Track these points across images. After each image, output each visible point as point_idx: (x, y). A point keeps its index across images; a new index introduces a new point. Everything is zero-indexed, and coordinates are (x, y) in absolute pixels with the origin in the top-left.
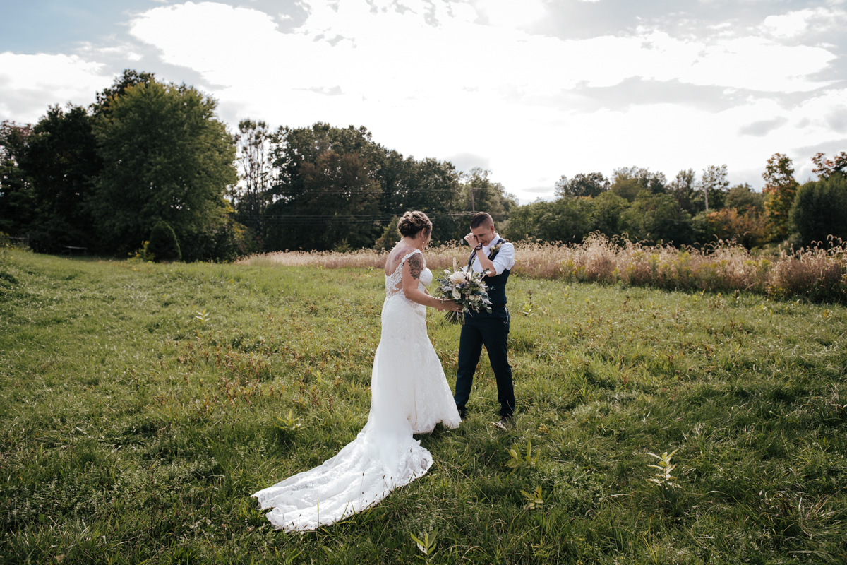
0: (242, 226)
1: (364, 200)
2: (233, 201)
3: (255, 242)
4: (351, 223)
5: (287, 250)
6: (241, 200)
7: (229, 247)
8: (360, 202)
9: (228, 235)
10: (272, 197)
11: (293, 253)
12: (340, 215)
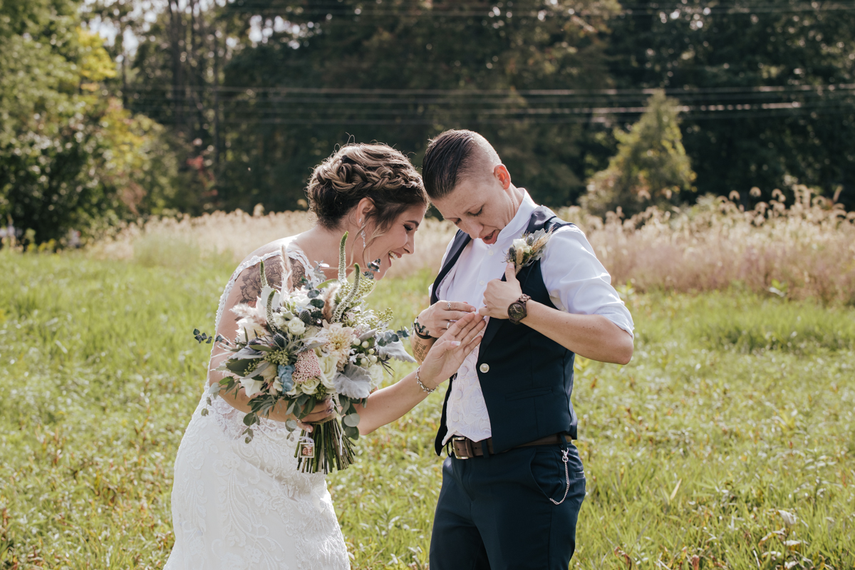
0: (146, 122)
1: (557, 38)
2: (119, 38)
3: (188, 176)
4: (508, 117)
5: (259, 209)
6: (147, 34)
7: (86, 192)
8: (543, 46)
9: (85, 155)
10: (247, 26)
11: (280, 218)
12: (473, 89)
